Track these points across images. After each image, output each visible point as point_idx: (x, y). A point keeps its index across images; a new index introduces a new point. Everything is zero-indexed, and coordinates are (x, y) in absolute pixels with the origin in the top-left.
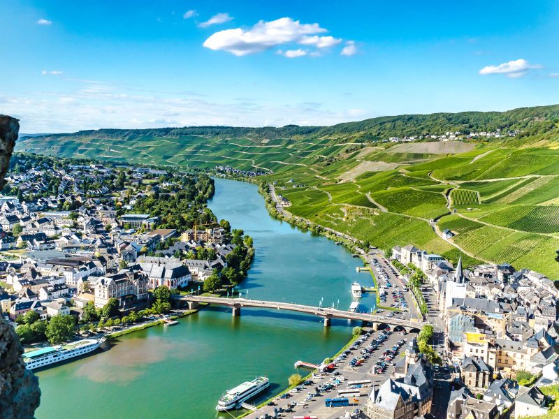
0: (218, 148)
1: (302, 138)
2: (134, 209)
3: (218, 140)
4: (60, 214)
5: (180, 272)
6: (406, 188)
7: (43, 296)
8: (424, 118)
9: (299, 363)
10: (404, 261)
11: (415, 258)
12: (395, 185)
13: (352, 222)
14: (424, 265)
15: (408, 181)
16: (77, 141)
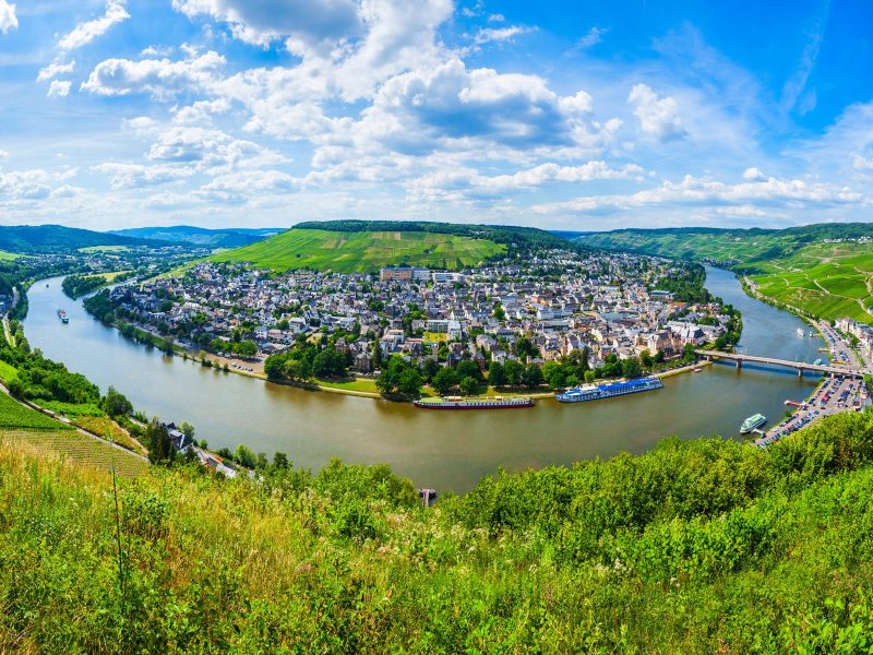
0: (704, 244)
1: (763, 237)
2: (657, 287)
3: (705, 237)
4: (612, 288)
5: (699, 334)
6: (840, 276)
7: (615, 345)
8: (846, 225)
9: (787, 402)
10: (844, 331)
11: (851, 327)
12: (833, 274)
13: (805, 301)
14: (857, 332)
15: (840, 271)
16: (612, 237)
